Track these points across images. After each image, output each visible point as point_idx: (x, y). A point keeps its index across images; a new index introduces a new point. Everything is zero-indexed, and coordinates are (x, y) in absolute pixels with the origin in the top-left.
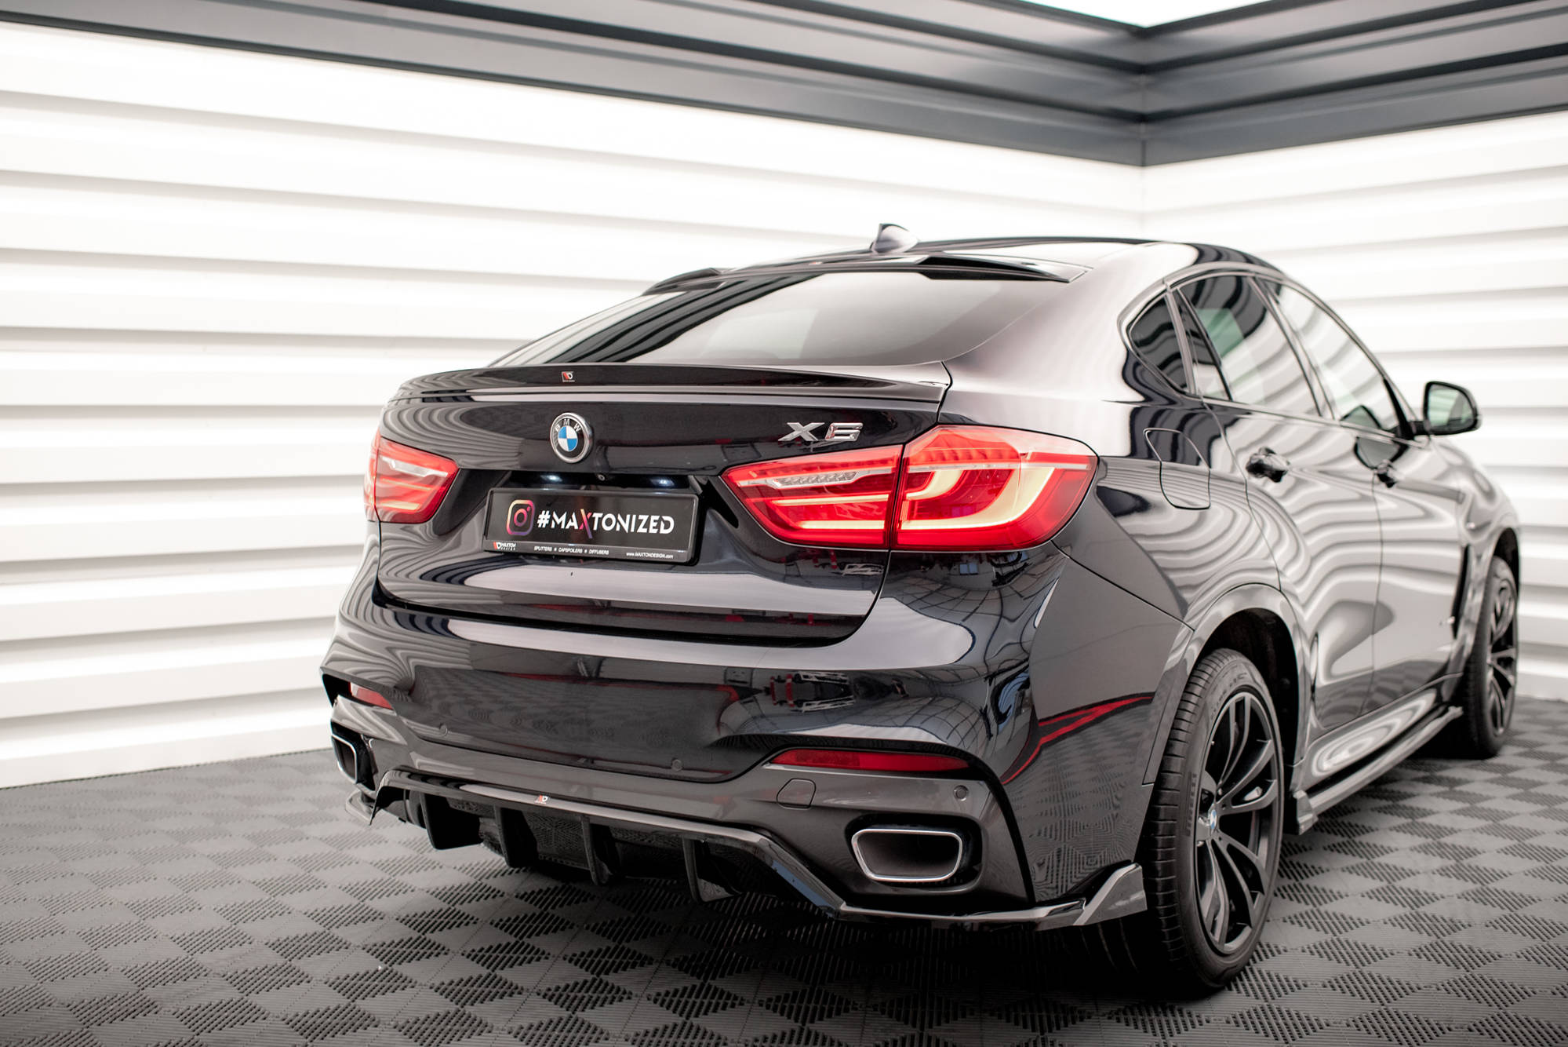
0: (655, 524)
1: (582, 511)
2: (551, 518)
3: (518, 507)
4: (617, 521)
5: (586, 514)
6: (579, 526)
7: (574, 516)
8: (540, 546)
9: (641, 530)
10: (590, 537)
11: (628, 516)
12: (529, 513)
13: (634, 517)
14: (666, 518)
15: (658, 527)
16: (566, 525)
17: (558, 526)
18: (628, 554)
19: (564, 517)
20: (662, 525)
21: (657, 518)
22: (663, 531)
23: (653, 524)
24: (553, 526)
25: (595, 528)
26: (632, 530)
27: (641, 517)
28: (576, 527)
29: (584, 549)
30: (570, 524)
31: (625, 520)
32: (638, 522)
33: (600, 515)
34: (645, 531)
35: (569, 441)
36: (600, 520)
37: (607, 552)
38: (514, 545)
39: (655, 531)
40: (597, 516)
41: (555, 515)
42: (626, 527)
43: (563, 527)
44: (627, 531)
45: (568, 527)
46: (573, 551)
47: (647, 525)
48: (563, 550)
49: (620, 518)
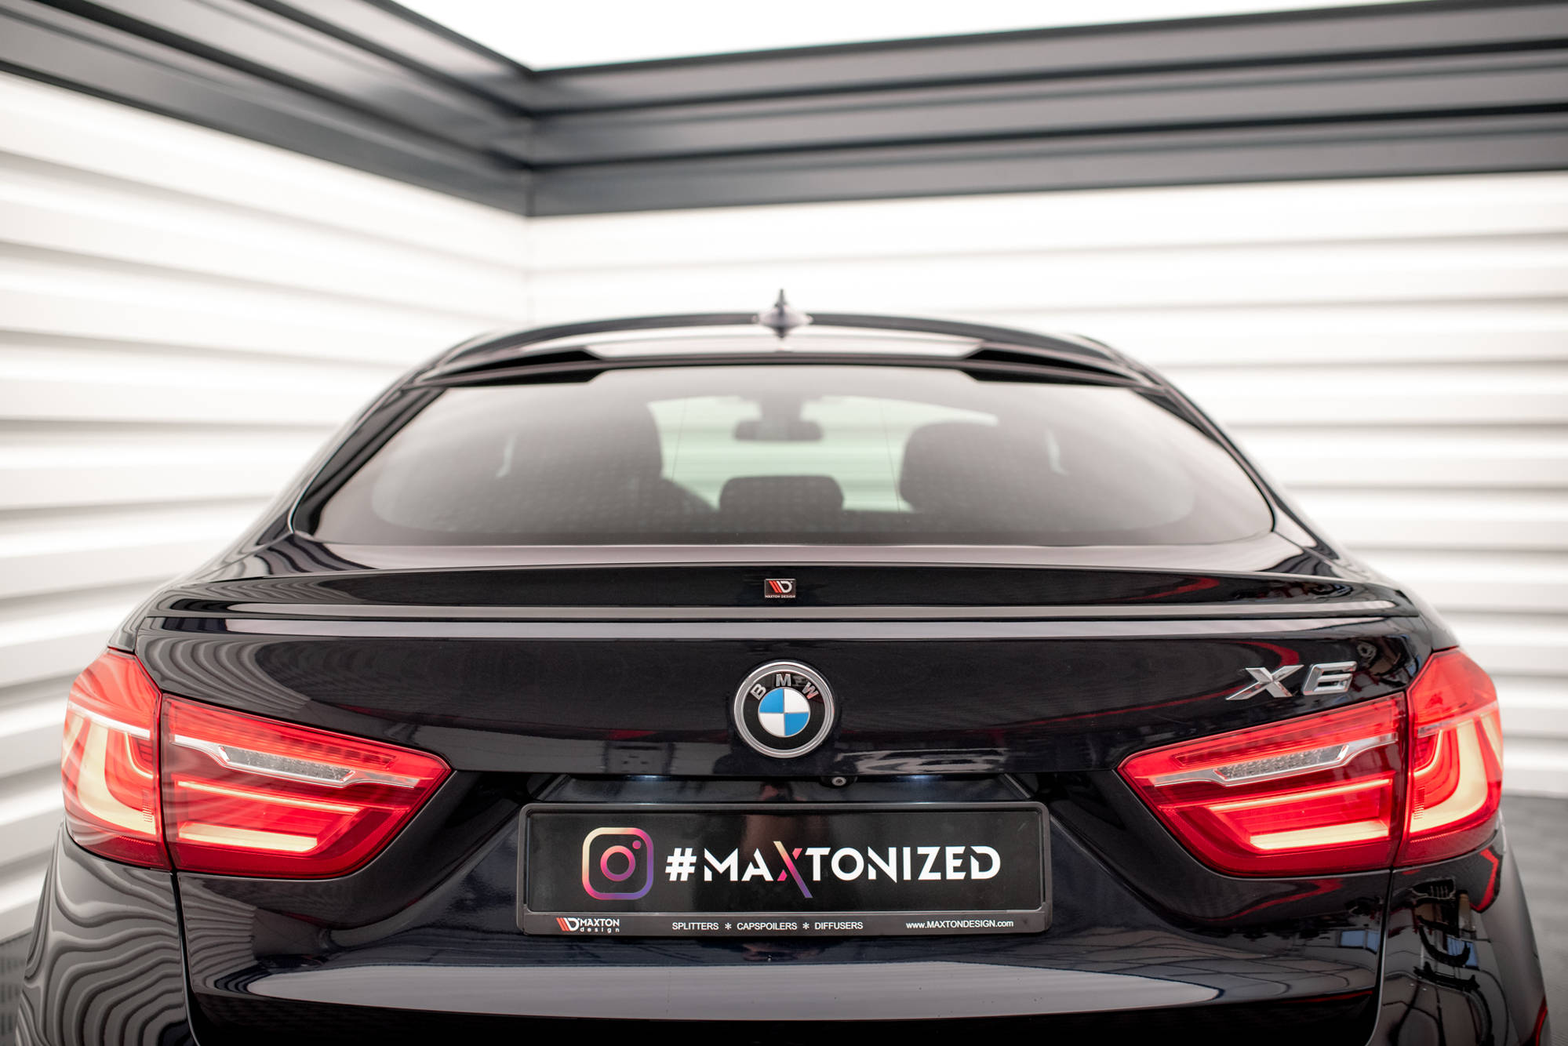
0: (958, 863)
1: (779, 845)
2: (701, 864)
3: (600, 844)
4: (868, 861)
5: (790, 851)
6: (774, 872)
7: (758, 855)
8: (687, 920)
9: (926, 875)
10: (807, 894)
11: (892, 852)
12: (639, 854)
13: (907, 851)
14: (979, 850)
15: (965, 867)
16: (741, 872)
17: (722, 878)
18: (909, 926)
19: (733, 860)
20: (975, 864)
21: (960, 850)
22: (976, 874)
23: (951, 863)
24: (708, 876)
25: (817, 877)
26: (907, 876)
27: (921, 850)
28: (768, 877)
29: (800, 921)
30: (750, 872)
31: (886, 860)
32: (918, 862)
33: (826, 851)
34: (937, 876)
35: (790, 719)
36: (826, 861)
37: (858, 926)
38: (614, 923)
39: (961, 876)
40: (816, 853)
41: (708, 856)
42: (891, 871)
43: (734, 877)
44: (894, 878)
45: (747, 878)
46: (774, 926)
47: (940, 865)
48: (748, 926)
49: (872, 854)
